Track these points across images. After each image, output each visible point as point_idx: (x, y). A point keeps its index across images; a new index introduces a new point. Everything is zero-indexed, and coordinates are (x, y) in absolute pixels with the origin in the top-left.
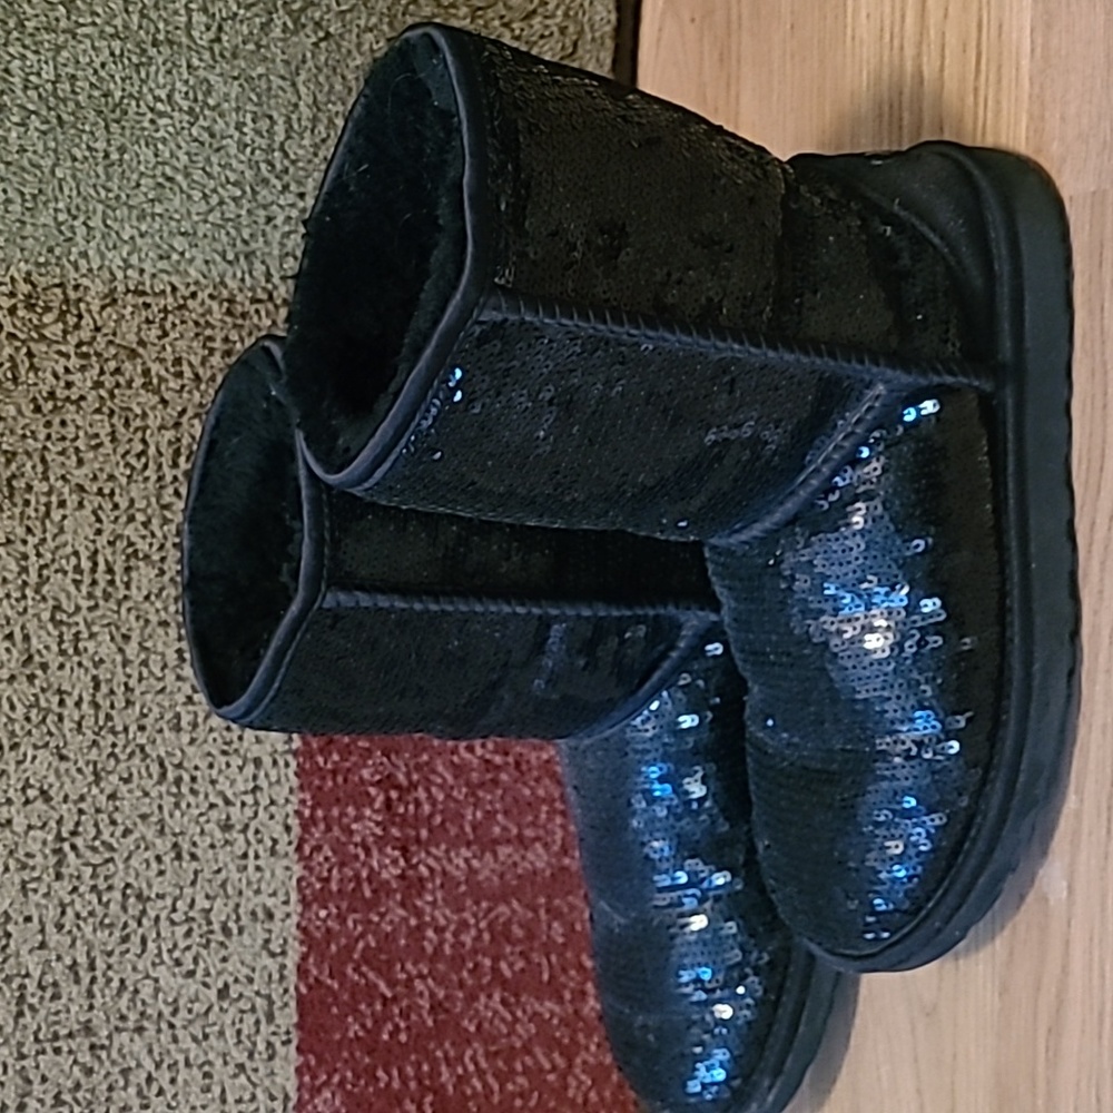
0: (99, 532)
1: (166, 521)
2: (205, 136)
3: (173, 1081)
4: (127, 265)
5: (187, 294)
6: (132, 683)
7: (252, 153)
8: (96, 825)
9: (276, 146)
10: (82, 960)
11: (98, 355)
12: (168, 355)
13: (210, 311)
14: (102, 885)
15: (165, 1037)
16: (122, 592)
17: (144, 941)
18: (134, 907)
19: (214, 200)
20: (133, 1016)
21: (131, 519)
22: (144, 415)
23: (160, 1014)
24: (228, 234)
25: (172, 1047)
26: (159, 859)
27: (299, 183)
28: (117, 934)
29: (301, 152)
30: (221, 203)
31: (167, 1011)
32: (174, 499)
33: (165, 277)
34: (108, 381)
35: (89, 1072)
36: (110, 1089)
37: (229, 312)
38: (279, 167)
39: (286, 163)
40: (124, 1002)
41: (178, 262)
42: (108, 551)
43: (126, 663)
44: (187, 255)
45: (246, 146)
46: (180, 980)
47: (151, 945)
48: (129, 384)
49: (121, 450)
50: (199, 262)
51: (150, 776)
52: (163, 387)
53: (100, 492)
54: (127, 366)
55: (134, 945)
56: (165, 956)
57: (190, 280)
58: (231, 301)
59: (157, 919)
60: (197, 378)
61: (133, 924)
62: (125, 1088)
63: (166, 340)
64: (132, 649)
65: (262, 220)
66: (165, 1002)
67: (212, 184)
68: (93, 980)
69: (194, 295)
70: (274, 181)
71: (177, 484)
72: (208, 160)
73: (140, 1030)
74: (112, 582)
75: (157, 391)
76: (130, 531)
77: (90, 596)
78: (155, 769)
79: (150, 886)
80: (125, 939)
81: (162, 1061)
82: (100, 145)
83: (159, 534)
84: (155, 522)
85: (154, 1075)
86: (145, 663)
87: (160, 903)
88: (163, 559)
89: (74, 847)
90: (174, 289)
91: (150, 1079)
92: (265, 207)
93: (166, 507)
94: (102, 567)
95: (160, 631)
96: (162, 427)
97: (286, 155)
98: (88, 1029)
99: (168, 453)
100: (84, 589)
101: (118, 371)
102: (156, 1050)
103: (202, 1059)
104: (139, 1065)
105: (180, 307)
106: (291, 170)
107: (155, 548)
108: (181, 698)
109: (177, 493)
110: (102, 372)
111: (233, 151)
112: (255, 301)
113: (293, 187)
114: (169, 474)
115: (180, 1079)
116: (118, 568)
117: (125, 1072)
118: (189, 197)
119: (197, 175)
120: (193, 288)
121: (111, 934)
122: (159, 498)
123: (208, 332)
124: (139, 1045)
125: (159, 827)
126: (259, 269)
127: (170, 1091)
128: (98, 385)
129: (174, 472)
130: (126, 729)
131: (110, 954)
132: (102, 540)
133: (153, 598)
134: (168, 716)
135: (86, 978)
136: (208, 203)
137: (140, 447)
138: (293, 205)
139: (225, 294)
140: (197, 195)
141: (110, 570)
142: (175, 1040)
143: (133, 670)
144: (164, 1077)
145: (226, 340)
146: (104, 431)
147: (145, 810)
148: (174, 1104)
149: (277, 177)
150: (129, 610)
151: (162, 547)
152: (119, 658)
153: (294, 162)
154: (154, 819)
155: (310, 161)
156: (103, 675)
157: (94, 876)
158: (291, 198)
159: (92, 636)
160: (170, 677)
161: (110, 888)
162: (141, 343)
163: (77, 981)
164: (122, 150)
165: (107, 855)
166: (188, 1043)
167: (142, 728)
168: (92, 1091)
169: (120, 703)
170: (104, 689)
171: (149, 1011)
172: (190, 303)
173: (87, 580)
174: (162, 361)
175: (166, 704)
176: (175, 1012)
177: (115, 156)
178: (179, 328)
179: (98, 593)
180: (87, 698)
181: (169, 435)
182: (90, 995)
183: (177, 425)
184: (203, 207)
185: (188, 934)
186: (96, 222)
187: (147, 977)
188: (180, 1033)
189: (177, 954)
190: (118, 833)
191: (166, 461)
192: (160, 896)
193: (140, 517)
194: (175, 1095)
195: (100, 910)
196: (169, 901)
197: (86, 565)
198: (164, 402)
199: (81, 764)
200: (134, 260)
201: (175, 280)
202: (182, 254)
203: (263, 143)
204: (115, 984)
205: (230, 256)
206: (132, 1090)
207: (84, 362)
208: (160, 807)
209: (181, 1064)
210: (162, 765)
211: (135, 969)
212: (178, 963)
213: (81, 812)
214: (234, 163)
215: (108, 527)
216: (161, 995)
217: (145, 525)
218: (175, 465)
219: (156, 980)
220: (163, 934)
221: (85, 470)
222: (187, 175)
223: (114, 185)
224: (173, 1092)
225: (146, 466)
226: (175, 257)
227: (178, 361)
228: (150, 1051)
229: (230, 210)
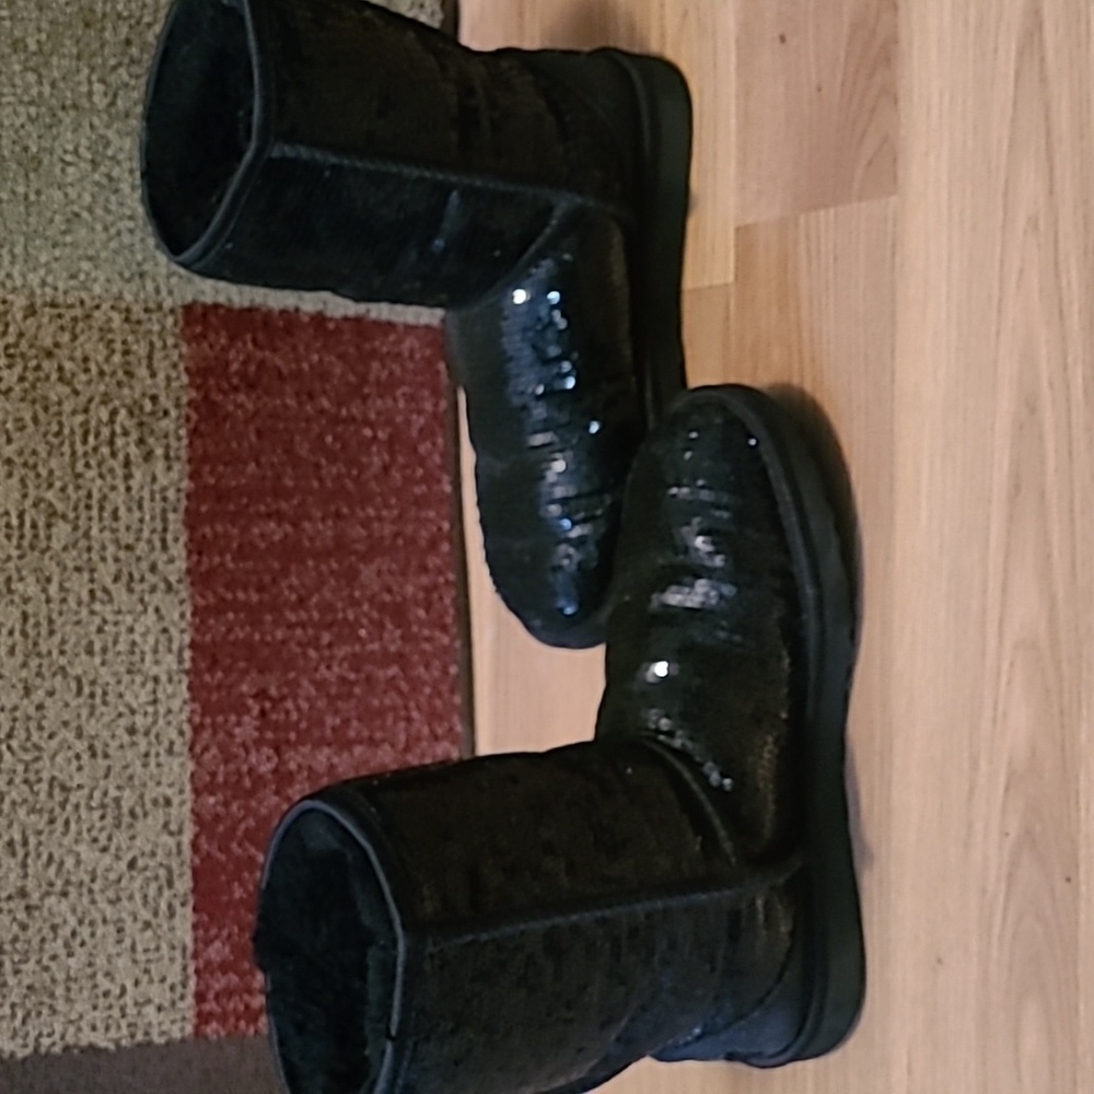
0: (25, 496)
1: (78, 488)
2: (104, 181)
3: (93, 935)
4: (43, 283)
5: (92, 305)
6: (55, 616)
8: (28, 730)
10: (17, 837)
11: (23, 355)
12: (78, 354)
13: (110, 320)
14: (32, 777)
15: (86, 900)
16: (43, 544)
17: (67, 823)
18: (58, 796)
19: (113, 231)
20: (59, 884)
21: (50, 486)
22: (60, 403)
23: (81, 882)
24: (125, 258)
25: (92, 907)
26: (78, 757)
28: (46, 817)
30: (119, 233)
31: (87, 879)
32: (86, 470)
33: (76, 293)
34: (30, 376)
35: (24, 927)
36: (43, 940)
37: (127, 320)
40: (52, 870)
41: (85, 281)
42: (33, 511)
43: (48, 601)
44: (93, 275)
46: (97, 854)
47: (73, 826)
48: (48, 378)
49: (42, 429)
50: (102, 279)
51: (69, 689)
52: (76, 380)
53: (25, 464)
54: (46, 364)
55: (59, 826)
56: (85, 835)
57: (96, 295)
58: (128, 310)
59: (77, 806)
60: (102, 373)
61: (57, 810)
62: (55, 939)
63: (77, 343)
64: (53, 589)
66: (86, 872)
67: (110, 218)
68: (26, 855)
69: (98, 307)
71: (87, 458)
72: (107, 200)
73: (65, 894)
74: (36, 536)
75: (69, 383)
76: (50, 495)
77: (19, 547)
78: (73, 685)
79: (71, 778)
80: (52, 821)
81: (84, 917)
82: (21, 189)
83: (73, 497)
84: (70, 489)
85: (78, 929)
86: (64, 600)
87: (80, 793)
89: (9, 748)
90: (82, 303)
91: (74, 934)
93: (77, 476)
94: (28, 524)
95: (76, 575)
96: (74, 413)
98: (23, 893)
99: (79, 432)
100: (15, 541)
101: (38, 368)
102: (79, 909)
103: (115, 917)
104: (65, 922)
105: (88, 316)
107: (71, 508)
108: (93, 628)
109: (87, 465)
110: (25, 368)
112: (147, 310)
114: (80, 449)
115: (99, 932)
116: (41, 524)
117: (54, 928)
118: (93, 229)
119: (99, 212)
120: (97, 301)
121: (41, 817)
122: (73, 469)
123: (110, 336)
124: (64, 906)
125: (77, 732)
126: (150, 286)
127: (90, 942)
128: (22, 379)
129: (85, 447)
130: (50, 653)
131: (39, 833)
132: (28, 503)
133: (70, 548)
134: (84, 642)
135: (20, 852)
136: (108, 234)
137: (55, 428)
139: (123, 305)
140: (99, 227)
141: (34, 526)
142: (93, 902)
143: (55, 606)
144: (85, 932)
145: (124, 342)
146: (28, 417)
147: (66, 717)
148: (94, 952)
150: (51, 558)
152: (43, 597)
154: (74, 724)
156: (30, 609)
157: (26, 770)
159: (21, 579)
160: (84, 612)
161: (40, 780)
162: (57, 345)
163: (14, 854)
164: (38, 193)
165: (37, 754)
166: (103, 905)
167: (62, 653)
168: (29, 942)
169: (44, 630)
170: (31, 621)
171: (73, 879)
172: (96, 313)
173: (16, 533)
174: (72, 359)
175: (82, 632)
176: (93, 880)
177: (32, 197)
178: (87, 333)
179: (26, 543)
180: (18, 627)
181: (80, 418)
182: (24, 865)
183: (86, 411)
184: (103, 236)
185: (102, 817)
186: (18, 250)
187: (71, 851)
188: (98, 897)
189: (94, 833)
190: (45, 735)
191: (78, 439)
192: (80, 787)
193: (58, 484)
194: (95, 947)
195: (31, 798)
196: (86, 791)
197: (15, 522)
198: (76, 393)
199: (14, 680)
200: (50, 279)
201: (84, 295)
202: (88, 274)
204: (45, 857)
205: (127, 275)
206: (60, 942)
207: (11, 360)
208: (79, 716)
209: (99, 921)
210: (78, 680)
211: (60, 845)
212: (95, 840)
213: (15, 720)
214: (129, 202)
215: (32, 492)
216: (82, 866)
217: (63, 489)
218: (85, 442)
219: (78, 854)
220: (83, 817)
221: (14, 447)
222: (90, 210)
223: (32, 220)
224: (93, 943)
225: (62, 444)
226: (82, 277)
227: (86, 359)
228: (74, 911)
229: (126, 239)
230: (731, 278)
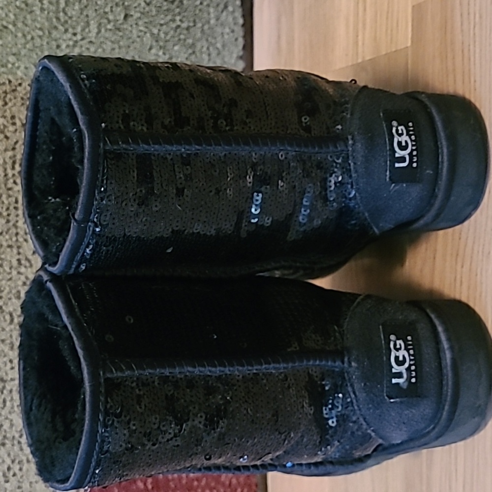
1: (9, 196)
2: (23, 6)
3: (21, 469)
5: (17, 84)
7: (48, 13)
9: (61, 9)
12: (8, 114)
15: (16, 448)
19: (29, 37)
23: (14, 437)
24: (37, 54)
25: (20, 453)
26: (11, 361)
27: (74, 28)
29: (74, 13)
30: (32, 38)
31: (17, 435)
32: (14, 185)
33: (5, 76)
38: (62, 20)
39: (67, 18)
41: (12, 68)
44: (17, 65)
45: (45, 10)
47: (8, 404)
50: (22, 67)
51: (5, 321)
52: (6, 130)
57: (19, 77)
59: (11, 391)
63: (7, 107)
65: (55, 47)
67: (27, 29)
69: (20, 85)
70: (60, 27)
71: (15, 178)
72: (25, 18)
78: (8, 317)
79: (7, 374)
81: (15, 459)
83: (6, 202)
85: (11, 466)
87: (12, 383)
88: (9, 215)
90: (10, 82)
91: (9, 469)
92: (56, 40)
93: (10, 189)
95: (9, 250)
97: (66, 14)
99: (10, 162)
102: (12, 454)
105: (14, 91)
106: (69, 22)
107: (4, 209)
108: (20, 283)
109: (15, 182)
111: (38, 12)
113: (70, 30)
114: (10, 173)
115: (24, 468)
118: (16, 36)
119: (20, 25)
120: (20, 81)
122: (6, 185)
124: (3, 452)
125: (11, 345)
127: (19, 474)
129: (14, 172)
133: (4, 233)
134: (14, 291)
136: (26, 39)
138: (70, 39)
140: (20, 35)
144: (16, 468)
148: (21, 480)
149: (62, 25)
151: (8, 209)
153: (70, 18)
154: (8, 342)
155: (79, 17)
158: (69, 35)
160: (14, 273)
171: (8, 435)
172: (19, 88)
175: (13, 285)
178: (13, 101)
181: (10, 153)
183: (14, 149)
184: (23, 41)
187: (7, 418)
191: (9, 167)
194: (22, 477)
198: (7, 137)
201: (11, 77)
202: (13, 64)
203: (53, 8)
208: (11, 336)
209: (25, 461)
210: (11, 315)
214: (39, 19)
216: (14, 428)
218: (13, 168)
219: (11, 420)
220: (14, 398)
222: (15, 25)
224: (21, 474)
226: (10, 66)
227: (13, 117)
228: (9, 455)
229: (38, 42)
230: (409, 44)
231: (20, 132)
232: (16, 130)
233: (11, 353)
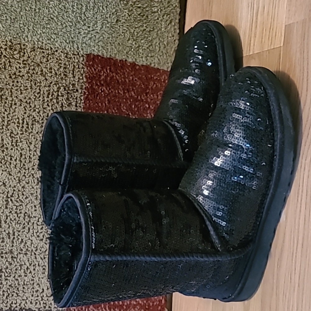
0: (25, 113)
1: (44, 112)
2: (63, 8)
3: (34, 270)
4: (39, 41)
5: (55, 50)
6: (31, 156)
7: (76, 14)
8: (18, 195)
9: (83, 13)
10: (11, 232)
11: (29, 64)
12: (48, 66)
13: (61, 56)
14: (19, 212)
15: (33, 257)
16: (30, 131)
17: (29, 229)
18: (27, 219)
19: (64, 26)
20: (24, 250)
21: (35, 111)
22: (40, 82)
23: (32, 250)
24: (67, 35)
25: (35, 260)
26: (35, 206)
27: (88, 24)
28: (22, 226)
29: (90, 15)
30: (66, 26)
31: (34, 249)
32: (47, 107)
33: (49, 45)
34: (31, 72)
35: (11, 264)
36: (16, 270)
37: (66, 57)
38: (83, 18)
39: (85, 18)
40: (22, 246)
41: (53, 41)
42: (27, 118)
43: (30, 150)
44: (56, 40)
45: (74, 12)
46: (38, 241)
47: (31, 230)
48: (37, 73)
49: (33, 91)
50: (59, 42)
51: (34, 183)
52: (46, 75)
53: (26, 102)
54: (37, 68)
55: (26, 230)
56: (35, 234)
57: (56, 47)
58: (67, 54)
59: (33, 223)
60: (56, 74)
61: (26, 224)
62: (20, 270)
63: (48, 62)
64: (32, 147)
65: (77, 32)
66: (34, 247)
67: (64, 21)
68: (14, 238)
69: (57, 51)
70: (82, 22)
71: (48, 102)
72: (63, 14)
73: (26, 254)
74: (28, 127)
75: (45, 76)
76: (34, 114)
77: (21, 130)
79: (32, 214)
80: (24, 228)
81: (31, 264)
82: (34, 7)
83: (42, 116)
84: (41, 112)
85: (29, 267)
86: (35, 151)
87: (34, 219)
88: (43, 123)
89: (11, 200)
90: (51, 49)
91: (28, 268)
92: (78, 29)
93: (44, 108)
94: (25, 123)
96: (45, 86)
97: (85, 16)
98: (11, 252)
99: (46, 93)
100: (20, 128)
101: (34, 69)
102: (30, 260)
103: (43, 264)
104: (25, 264)
105: (53, 54)
106: (87, 20)
107: (40, 119)
109: (48, 105)
110: (29, 69)
111: (70, 13)
112: (73, 54)
113: (87, 24)
114: (46, 99)
115: (36, 269)
116: (30, 124)
117: (21, 265)
118: (57, 24)
119: (60, 18)
120: (56, 49)
121: (20, 226)
122: (43, 105)
123: (60, 62)
124: (25, 258)
125: (36, 197)
126: (75, 46)
127: (33, 272)
128: (28, 72)
129: (48, 99)
130: (29, 169)
131: (19, 231)
132: (26, 116)
133: (39, 133)
135: (12, 237)
136: (62, 26)
137: (38, 91)
138: (86, 29)
139: (66, 51)
140: (59, 24)
141: (27, 124)
142: (36, 258)
143: (32, 153)
144: (32, 268)
145: (65, 64)
146: (29, 86)
147: (32, 192)
148: (34, 276)
149: (82, 21)
150: (32, 136)
151: (42, 119)
152: (28, 149)
153: (87, 18)
154: (35, 195)
155: (92, 18)
156: (23, 153)
157: (16, 209)
158: (86, 27)
159: (21, 142)
161: (21, 213)
162: (41, 62)
163: (9, 238)
164: (39, 9)
165: (21, 204)
166: (39, 259)
167: (33, 169)
168: (11, 270)
169: (27, 161)
170: (23, 157)
171: (29, 249)
172: (55, 53)
173: (21, 126)
174: (46, 68)
176: (36, 250)
177: (37, 11)
178: (52, 60)
179: (24, 130)
180: (18, 159)
181: (47, 88)
182: (13, 242)
183: (49, 86)
184: (61, 27)
185: (42, 229)
186: (31, 28)
187: (29, 239)
188: (37, 256)
189: (38, 234)
190: (24, 198)
191: (46, 96)
192: (35, 217)
193: (37, 110)
195: (17, 219)
196: (37, 219)
197: (21, 122)
198: (46, 79)
199: (15, 177)
200: (41, 39)
201: (52, 46)
202: (54, 39)
203: (79, 12)
204: (20, 240)
205: (68, 41)
206: (22, 271)
207: (24, 66)
209: (37, 265)
211: (26, 237)
212: (38, 236)
213: (14, 190)
214: (71, 16)
215: (28, 112)
216: (33, 245)
217: (38, 113)
218: (48, 97)
219: (32, 241)
220: (35, 228)
221: (22, 95)
222: (57, 18)
223: (37, 18)
224: (34, 273)
225: (40, 96)
227: (51, 69)
228: (28, 260)
229: (69, 29)
230: (282, 45)
231: (54, 77)
232: (52, 76)
233: (35, 201)
